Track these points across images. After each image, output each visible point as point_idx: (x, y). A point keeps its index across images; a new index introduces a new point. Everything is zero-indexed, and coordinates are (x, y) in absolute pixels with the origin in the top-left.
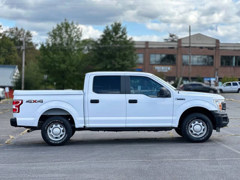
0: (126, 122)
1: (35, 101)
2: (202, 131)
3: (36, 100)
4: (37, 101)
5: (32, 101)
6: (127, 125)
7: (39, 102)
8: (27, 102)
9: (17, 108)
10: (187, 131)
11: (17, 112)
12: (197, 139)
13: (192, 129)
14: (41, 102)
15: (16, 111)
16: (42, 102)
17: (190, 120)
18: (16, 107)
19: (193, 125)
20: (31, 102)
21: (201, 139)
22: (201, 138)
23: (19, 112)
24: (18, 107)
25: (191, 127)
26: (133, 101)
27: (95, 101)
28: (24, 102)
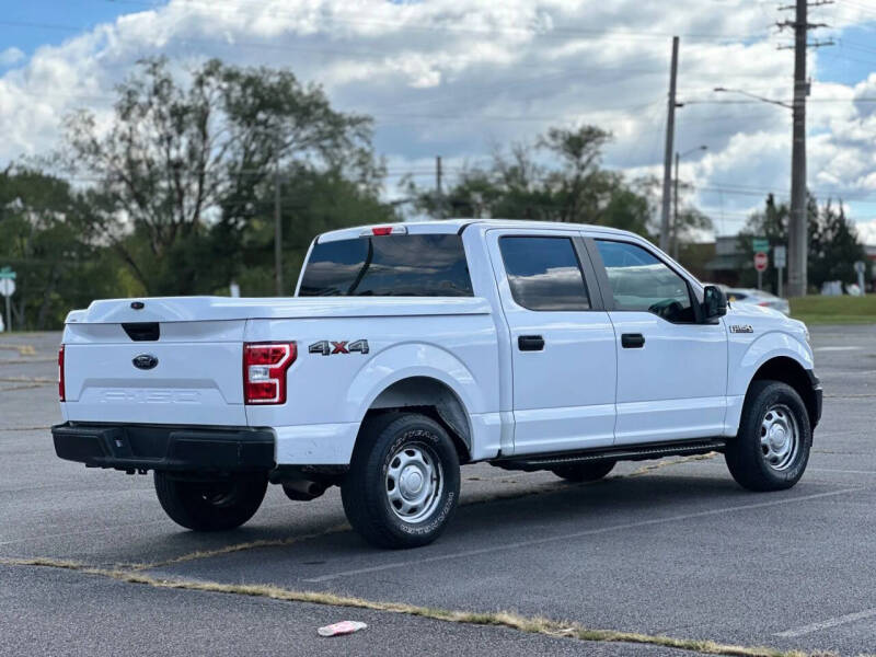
0: (615, 422)
1: (340, 349)
3: (345, 343)
4: (347, 347)
5: (332, 348)
6: (618, 435)
7: (355, 349)
8: (315, 350)
9: (276, 381)
11: (276, 400)
13: (766, 439)
14: (361, 348)
15: (275, 396)
16: (367, 352)
18: (271, 377)
19: (768, 423)
20: (328, 353)
23: (283, 400)
24: (281, 374)
25: (763, 431)
26: (632, 341)
27: (531, 343)
28: (302, 350)
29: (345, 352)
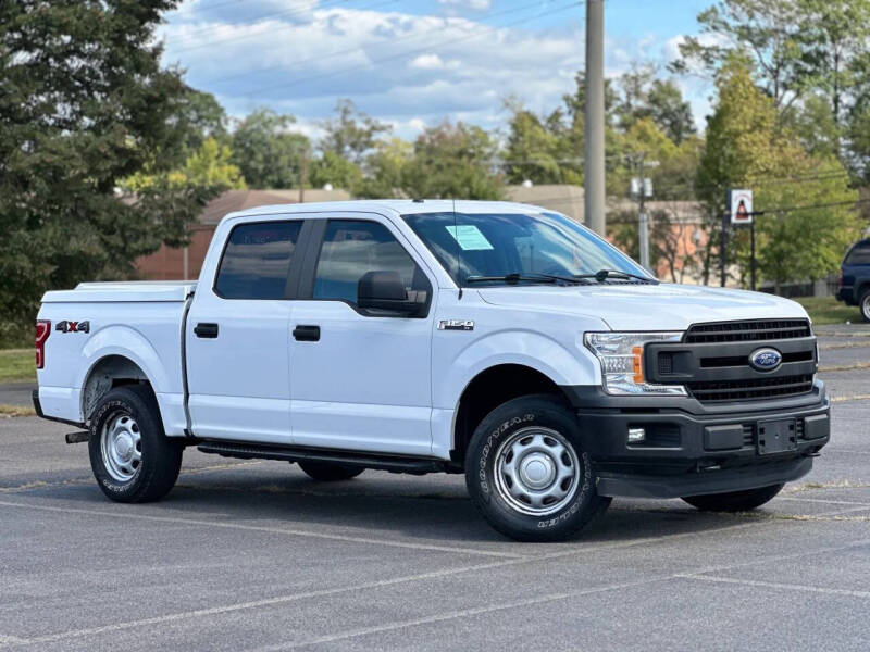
0: (290, 419)
1: (73, 328)
2: (555, 490)
3: (76, 323)
4: (77, 327)
5: (69, 327)
6: (294, 435)
7: (81, 328)
9: (39, 351)
10: (483, 475)
11: (39, 365)
12: (521, 523)
13: (511, 468)
14: (85, 327)
16: (87, 332)
17: (506, 426)
19: (518, 449)
20: (66, 331)
21: (542, 525)
22: (543, 518)
23: (42, 366)
24: (41, 345)
25: (509, 458)
26: (307, 333)
27: (208, 331)
28: (53, 327)
29: (76, 331)
